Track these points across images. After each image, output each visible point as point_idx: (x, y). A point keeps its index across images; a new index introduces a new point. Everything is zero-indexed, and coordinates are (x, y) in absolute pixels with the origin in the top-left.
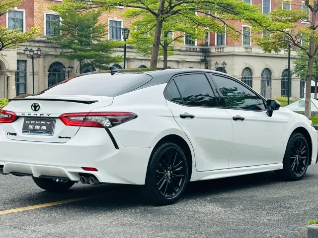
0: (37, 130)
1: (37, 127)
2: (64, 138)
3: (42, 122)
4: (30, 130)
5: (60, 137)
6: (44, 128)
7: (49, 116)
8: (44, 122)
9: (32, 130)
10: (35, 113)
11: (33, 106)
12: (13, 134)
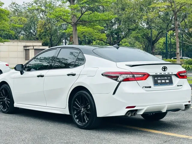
0: (163, 83)
1: (163, 81)
3: (165, 78)
4: (159, 83)
6: (168, 81)
7: (172, 74)
8: (166, 78)
9: (160, 83)
10: (164, 72)
11: (163, 68)
12: (148, 87)
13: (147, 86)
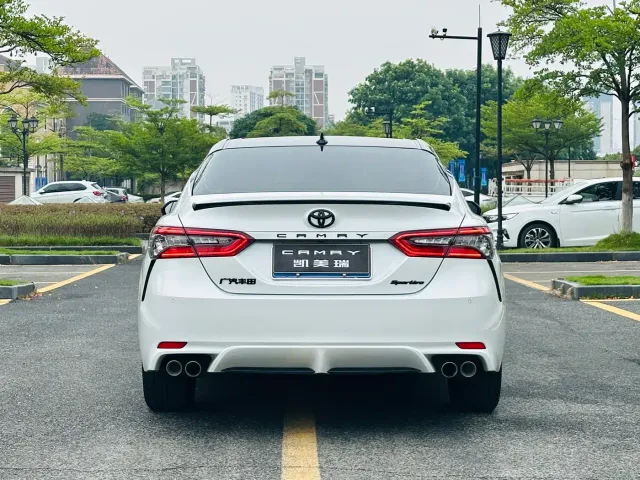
0: (321, 268)
1: (321, 263)
2: (406, 283)
3: (333, 252)
4: (298, 269)
5: (395, 283)
7: (364, 238)
8: (340, 252)
9: (305, 269)
10: (321, 231)
11: (315, 217)
12: (242, 281)
13: (238, 277)
